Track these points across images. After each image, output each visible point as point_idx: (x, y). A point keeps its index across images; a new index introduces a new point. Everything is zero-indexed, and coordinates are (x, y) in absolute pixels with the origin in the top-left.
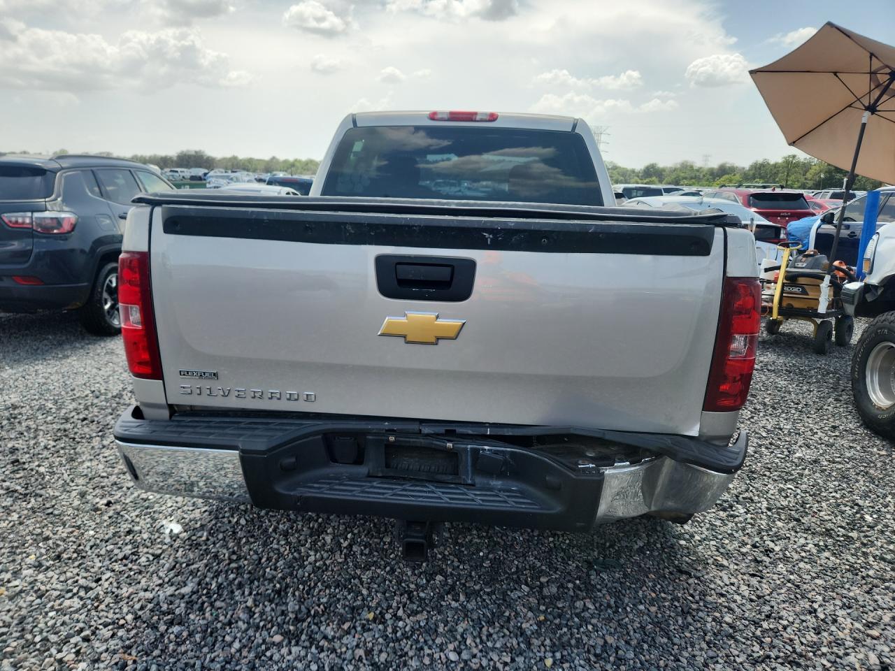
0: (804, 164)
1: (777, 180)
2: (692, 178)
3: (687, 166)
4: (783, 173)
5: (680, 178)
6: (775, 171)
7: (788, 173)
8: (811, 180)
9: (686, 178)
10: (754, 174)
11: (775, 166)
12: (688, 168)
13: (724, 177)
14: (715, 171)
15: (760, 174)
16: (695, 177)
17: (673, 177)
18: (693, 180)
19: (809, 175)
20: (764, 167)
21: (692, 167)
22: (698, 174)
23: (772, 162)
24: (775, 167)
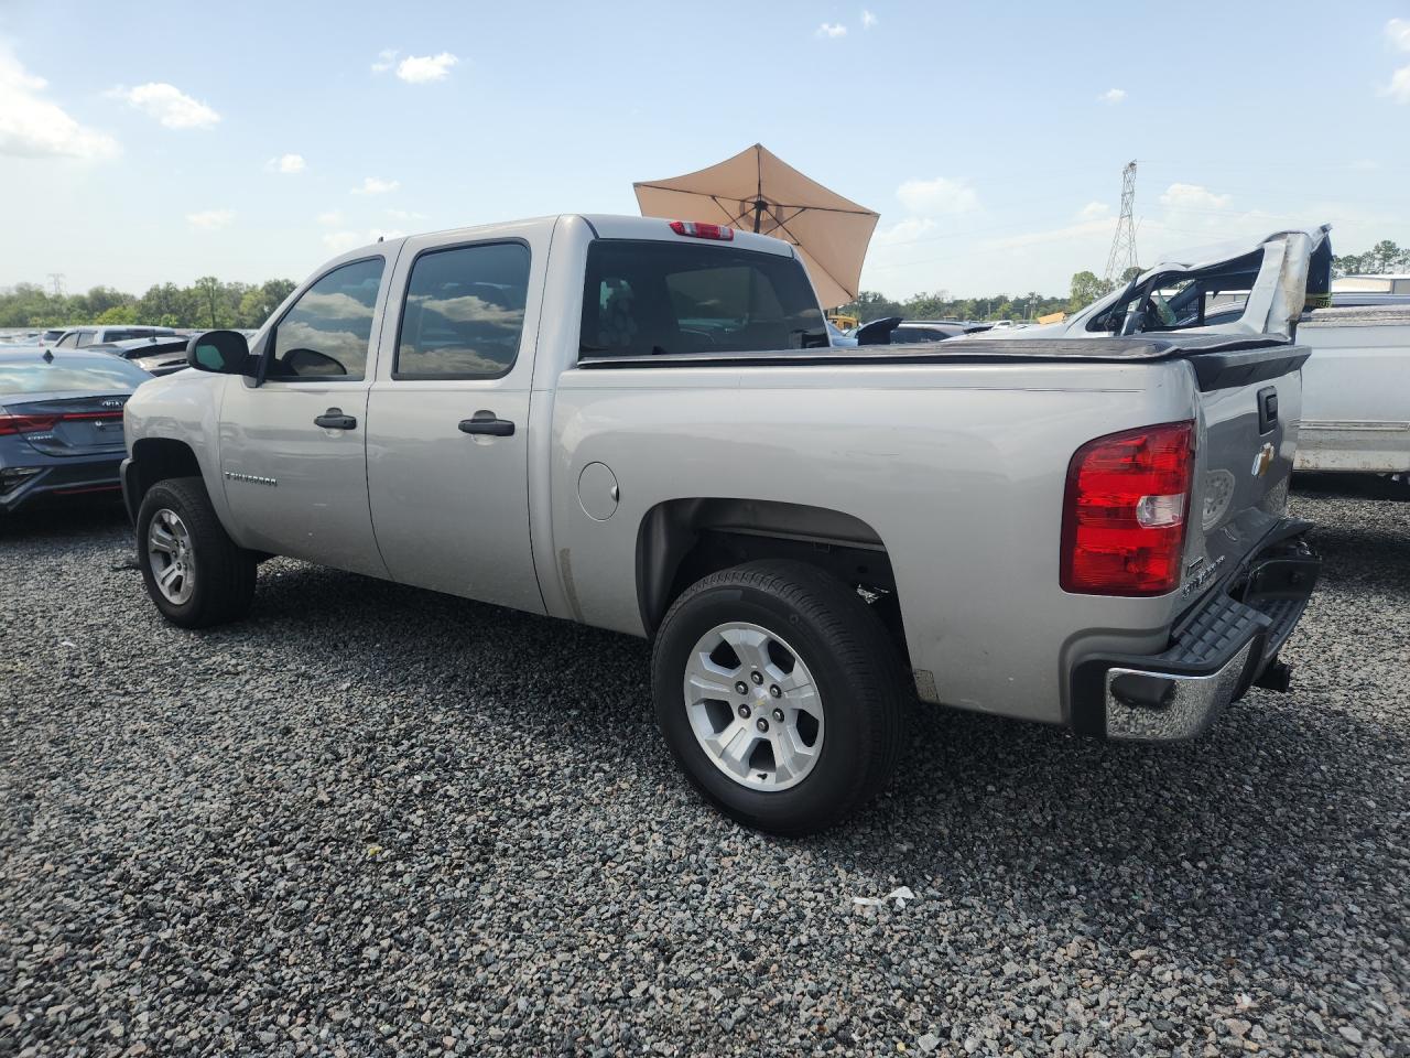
0: (230, 291)
1: (198, 315)
2: (47, 314)
3: (30, 293)
4: (204, 304)
5: (27, 314)
6: (191, 301)
7: (212, 305)
8: (249, 314)
9: (38, 315)
10: (159, 307)
11: (188, 292)
12: (35, 296)
13: (110, 310)
14: (88, 302)
15: (168, 307)
16: (53, 313)
17: (11, 312)
18: (52, 318)
19: (242, 308)
20: (171, 295)
21: (41, 295)
22: (57, 306)
23: (181, 288)
24: (190, 297)
